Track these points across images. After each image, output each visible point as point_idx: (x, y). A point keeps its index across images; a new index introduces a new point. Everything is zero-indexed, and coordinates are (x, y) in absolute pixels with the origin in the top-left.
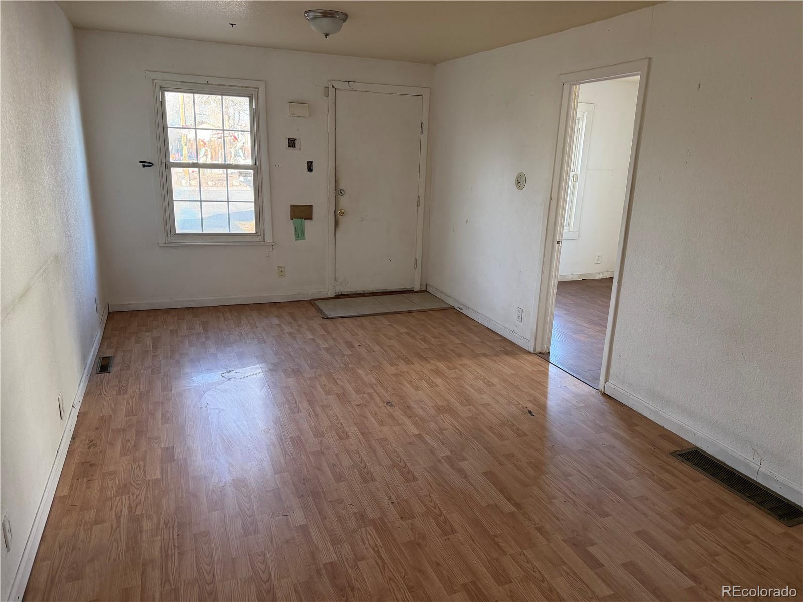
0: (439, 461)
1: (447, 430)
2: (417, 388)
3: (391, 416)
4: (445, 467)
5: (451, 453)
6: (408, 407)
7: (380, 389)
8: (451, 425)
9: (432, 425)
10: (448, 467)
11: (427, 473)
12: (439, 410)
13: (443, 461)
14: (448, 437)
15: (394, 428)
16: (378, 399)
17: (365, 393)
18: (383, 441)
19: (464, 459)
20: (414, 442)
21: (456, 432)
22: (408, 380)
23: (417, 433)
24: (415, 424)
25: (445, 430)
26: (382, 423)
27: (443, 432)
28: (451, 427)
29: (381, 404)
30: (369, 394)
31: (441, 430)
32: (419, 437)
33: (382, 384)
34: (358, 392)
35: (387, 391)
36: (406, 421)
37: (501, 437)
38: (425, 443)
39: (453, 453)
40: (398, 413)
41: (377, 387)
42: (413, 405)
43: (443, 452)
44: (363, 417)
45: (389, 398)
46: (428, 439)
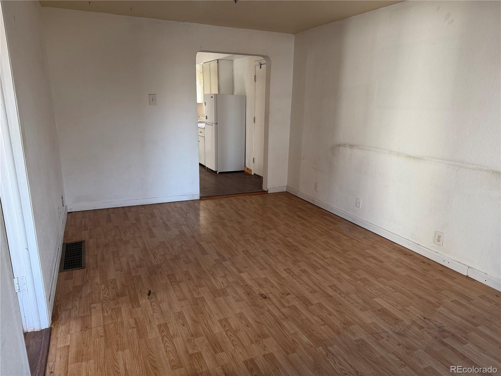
0: (230, 259)
1: (221, 277)
2: (241, 316)
3: (260, 286)
4: (227, 256)
5: (222, 263)
6: (249, 294)
7: (277, 314)
8: (217, 280)
9: (231, 279)
10: (225, 256)
11: (237, 254)
12: (224, 293)
13: (228, 259)
14: (221, 272)
15: (257, 277)
16: (275, 300)
17: (288, 307)
18: (263, 268)
19: (216, 260)
20: (244, 268)
21: (215, 275)
22: (250, 329)
23: (242, 274)
24: (243, 280)
25: (222, 277)
26: (266, 280)
27: (224, 275)
28: (218, 279)
29: (271, 296)
30: (284, 307)
31: (225, 276)
32: (240, 272)
33: (276, 320)
34: (294, 308)
35: (269, 311)
36: (250, 283)
37: (186, 273)
38: (237, 268)
39: (221, 263)
40: (256, 288)
41: (280, 316)
42: (245, 297)
43: (227, 263)
44: (281, 284)
45: (266, 303)
46: (235, 270)
